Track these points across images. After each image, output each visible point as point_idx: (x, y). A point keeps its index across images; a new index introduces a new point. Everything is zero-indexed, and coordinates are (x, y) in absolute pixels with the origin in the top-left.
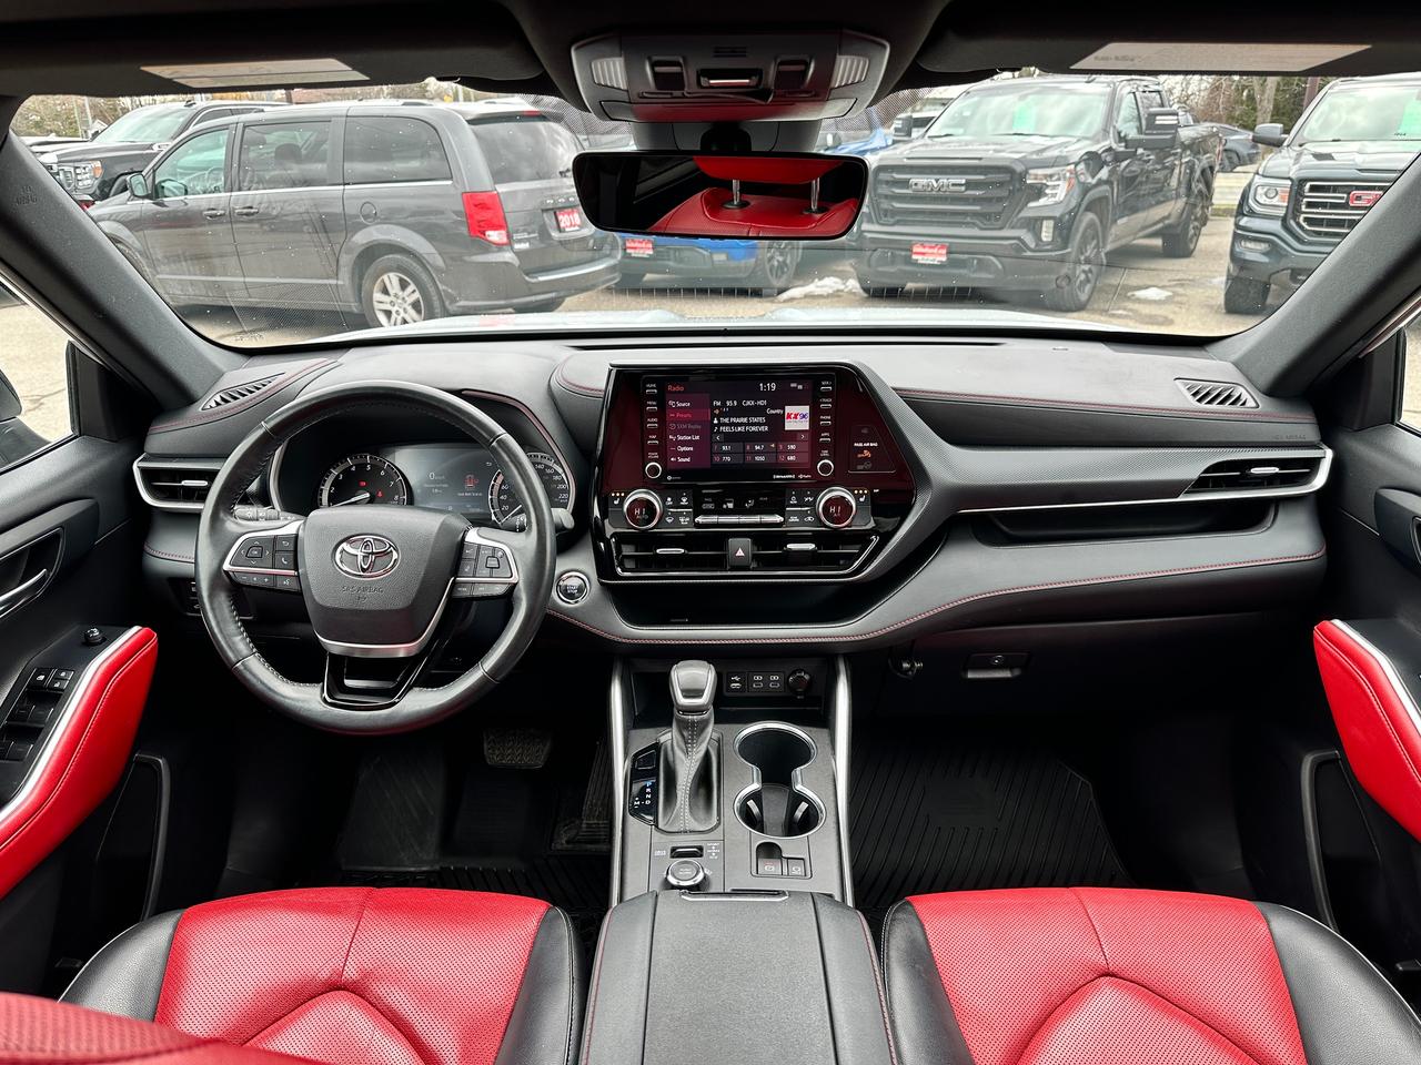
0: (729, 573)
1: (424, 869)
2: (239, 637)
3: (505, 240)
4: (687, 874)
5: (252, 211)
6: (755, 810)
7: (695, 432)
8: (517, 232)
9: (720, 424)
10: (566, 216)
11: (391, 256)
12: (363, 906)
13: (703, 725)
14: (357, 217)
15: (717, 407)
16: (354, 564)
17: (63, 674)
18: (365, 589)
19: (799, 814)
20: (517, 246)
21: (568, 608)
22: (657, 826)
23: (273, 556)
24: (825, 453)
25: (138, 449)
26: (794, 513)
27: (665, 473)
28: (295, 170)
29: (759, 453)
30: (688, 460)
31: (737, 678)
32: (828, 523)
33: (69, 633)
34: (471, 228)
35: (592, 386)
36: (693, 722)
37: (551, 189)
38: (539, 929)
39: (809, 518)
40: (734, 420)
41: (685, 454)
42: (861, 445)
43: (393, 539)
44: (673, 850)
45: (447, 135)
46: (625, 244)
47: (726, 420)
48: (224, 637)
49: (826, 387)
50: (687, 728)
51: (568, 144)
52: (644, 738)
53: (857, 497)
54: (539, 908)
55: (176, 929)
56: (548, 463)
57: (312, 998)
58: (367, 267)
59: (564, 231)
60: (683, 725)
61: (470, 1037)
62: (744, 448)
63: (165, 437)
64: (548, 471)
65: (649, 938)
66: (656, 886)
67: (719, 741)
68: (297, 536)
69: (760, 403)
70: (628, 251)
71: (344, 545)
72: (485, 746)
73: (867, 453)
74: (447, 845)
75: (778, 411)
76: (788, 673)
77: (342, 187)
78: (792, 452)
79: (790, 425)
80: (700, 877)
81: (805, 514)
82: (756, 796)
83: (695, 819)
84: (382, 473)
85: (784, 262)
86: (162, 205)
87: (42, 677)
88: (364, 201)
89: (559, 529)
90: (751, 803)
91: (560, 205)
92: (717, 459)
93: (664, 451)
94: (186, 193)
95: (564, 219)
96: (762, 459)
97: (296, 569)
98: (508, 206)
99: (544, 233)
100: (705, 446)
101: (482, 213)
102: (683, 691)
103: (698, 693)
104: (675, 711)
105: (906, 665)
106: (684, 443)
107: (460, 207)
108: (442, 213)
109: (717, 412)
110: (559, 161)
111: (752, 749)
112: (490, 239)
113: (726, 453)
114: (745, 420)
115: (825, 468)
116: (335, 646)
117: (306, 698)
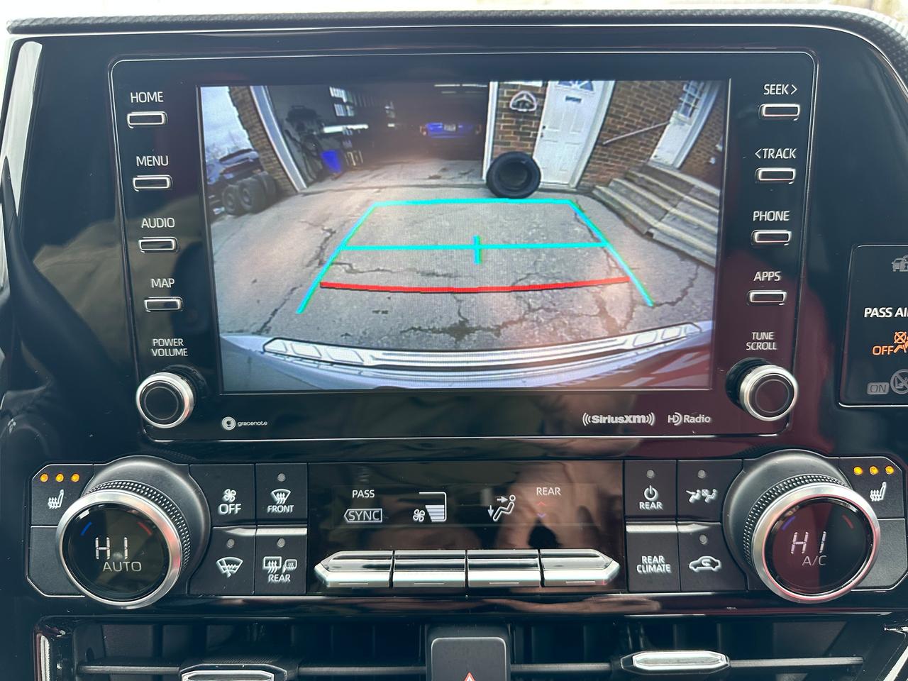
24: (764, 340)
39: (705, 561)
49: (773, 99)
81: (693, 546)
115: (771, 392)
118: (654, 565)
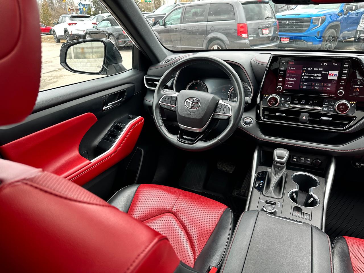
0: (299, 124)
1: (199, 191)
2: (160, 121)
3: (247, 37)
4: (269, 209)
5: (185, 29)
6: (295, 197)
7: (295, 78)
8: (250, 34)
9: (304, 76)
10: (265, 30)
11: (216, 41)
12: (180, 194)
13: (282, 168)
14: (209, 31)
15: (304, 70)
16: (189, 105)
17: (123, 124)
18: (191, 112)
19: (310, 201)
20: (250, 38)
21: (245, 128)
22: (262, 194)
23: (171, 101)
24: (342, 88)
25: (146, 74)
26: (326, 107)
27: (283, 89)
28: (196, 18)
29: (317, 86)
30: (292, 86)
31: (295, 158)
32: (338, 112)
33: (125, 115)
34: (238, 33)
35: (264, 61)
36: (279, 166)
37: (262, 22)
38: (223, 213)
39: (331, 110)
40: (310, 74)
41: (291, 84)
42: (356, 86)
43: (200, 99)
44: (266, 201)
45: (236, 8)
46: (281, 39)
47: (307, 74)
48: (157, 120)
49: (346, 65)
50: (277, 168)
51: (269, 11)
52: (263, 169)
53: (351, 104)
54: (225, 207)
55: (138, 188)
56: (247, 86)
57: (164, 213)
58: (210, 44)
59: (264, 35)
60: (276, 167)
61: (201, 235)
62: (312, 84)
63: (152, 71)
64: (246, 88)
65: (254, 223)
66: (259, 209)
67: (286, 174)
68: (177, 96)
69: (320, 69)
70: (281, 41)
71: (187, 100)
72: (218, 164)
73: (358, 89)
74: (205, 187)
75: (326, 72)
76: (313, 159)
77: (207, 23)
78: (329, 87)
79: (330, 78)
80: (273, 211)
81: (330, 108)
82: (296, 193)
83: (275, 195)
84: (201, 85)
85: (331, 46)
86: (165, 27)
87: (118, 124)
88: (211, 26)
89: (246, 103)
90: (294, 194)
91: (264, 27)
92: (301, 87)
93: (284, 83)
94: (171, 24)
95: (264, 31)
96: (318, 88)
97: (176, 105)
98: (249, 27)
99: (258, 35)
100: (298, 83)
101: (242, 29)
102: (277, 156)
103: (282, 158)
104: (274, 162)
105: (357, 164)
106: (291, 81)
107: (236, 28)
108: (231, 29)
109: (304, 71)
110: (265, 15)
111: (296, 179)
112: (243, 36)
113: (305, 85)
114: (314, 75)
115: (341, 93)
116: (182, 126)
117: (173, 138)
118: (326, 109)
